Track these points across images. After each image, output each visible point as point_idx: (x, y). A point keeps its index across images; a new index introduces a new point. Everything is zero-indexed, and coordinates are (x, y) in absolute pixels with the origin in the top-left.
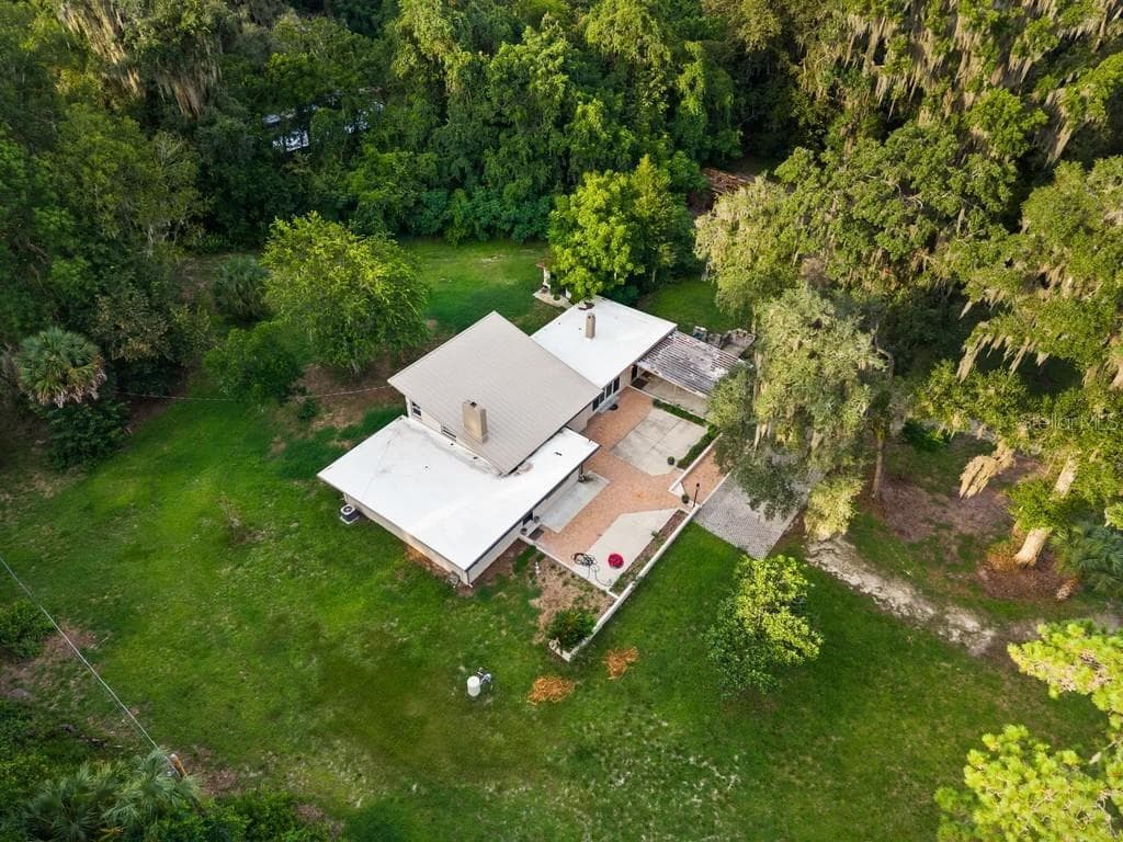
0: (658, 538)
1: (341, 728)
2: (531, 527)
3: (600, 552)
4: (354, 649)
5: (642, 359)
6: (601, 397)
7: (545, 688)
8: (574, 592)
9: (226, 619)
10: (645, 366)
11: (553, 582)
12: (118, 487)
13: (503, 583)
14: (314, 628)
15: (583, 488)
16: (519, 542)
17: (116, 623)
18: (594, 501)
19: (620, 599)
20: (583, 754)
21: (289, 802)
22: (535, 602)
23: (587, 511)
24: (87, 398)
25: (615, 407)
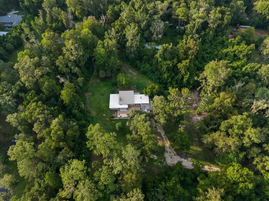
0: (125, 117)
1: (97, 111)
2: (119, 109)
3: (121, 115)
4: (102, 107)
5: (142, 104)
6: (137, 104)
7: (108, 119)
8: (116, 116)
9: (98, 99)
10: (142, 105)
11: (116, 114)
12: (102, 85)
13: (113, 111)
14: (101, 104)
15: (126, 110)
16: (117, 110)
17: (93, 95)
18: (125, 111)
19: (118, 119)
20: (105, 124)
21: (91, 112)
22: (113, 114)
23: (124, 112)
24: (103, 77)
25: (137, 106)
